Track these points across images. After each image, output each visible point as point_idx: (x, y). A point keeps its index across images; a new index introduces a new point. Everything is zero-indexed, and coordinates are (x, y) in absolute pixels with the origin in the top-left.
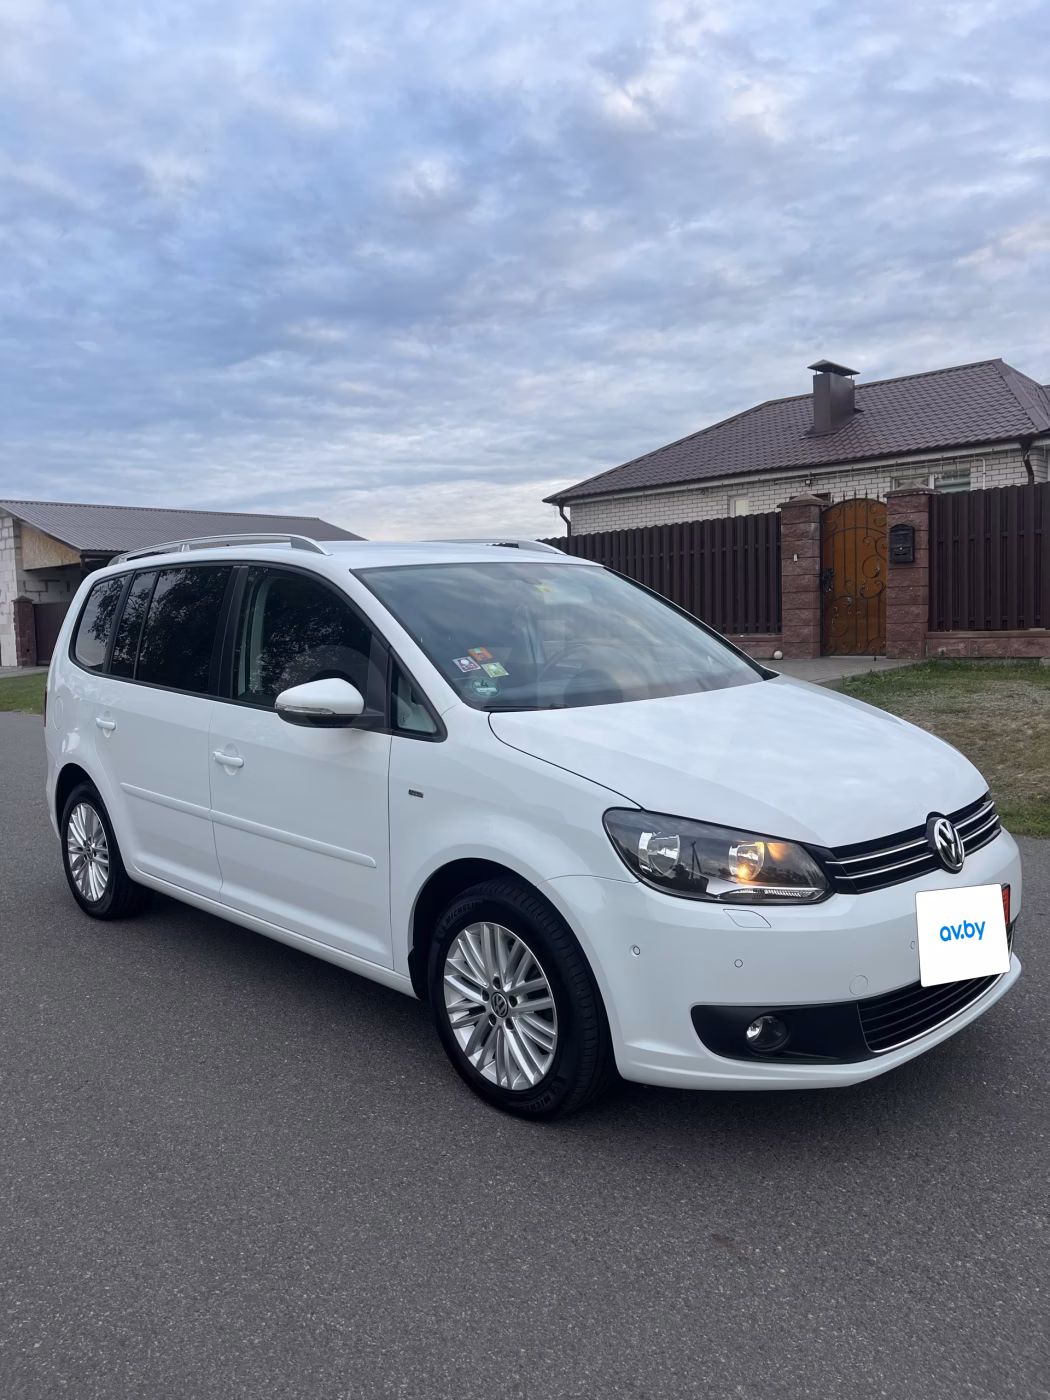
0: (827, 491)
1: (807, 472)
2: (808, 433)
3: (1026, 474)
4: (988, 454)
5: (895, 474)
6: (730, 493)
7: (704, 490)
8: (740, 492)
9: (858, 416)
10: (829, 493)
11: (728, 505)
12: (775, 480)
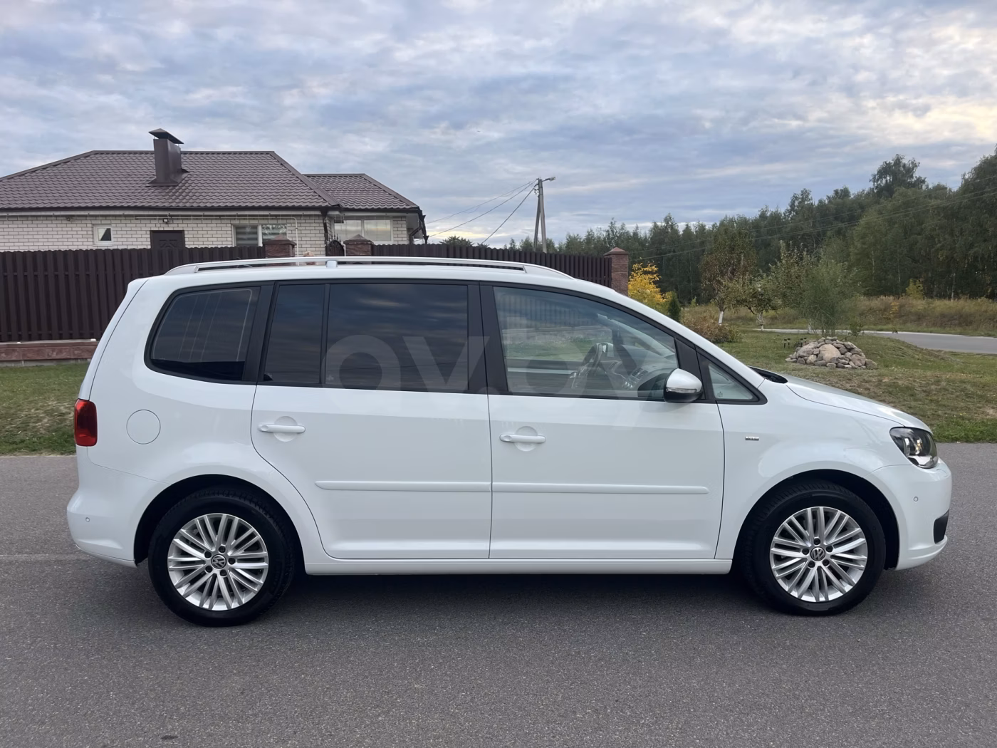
0: (181, 229)
1: (166, 213)
2: (152, 182)
3: (324, 232)
4: (300, 216)
5: (237, 222)
6: (94, 222)
7: (69, 218)
8: (103, 222)
9: (185, 175)
10: (183, 231)
11: (92, 231)
12: (136, 216)
